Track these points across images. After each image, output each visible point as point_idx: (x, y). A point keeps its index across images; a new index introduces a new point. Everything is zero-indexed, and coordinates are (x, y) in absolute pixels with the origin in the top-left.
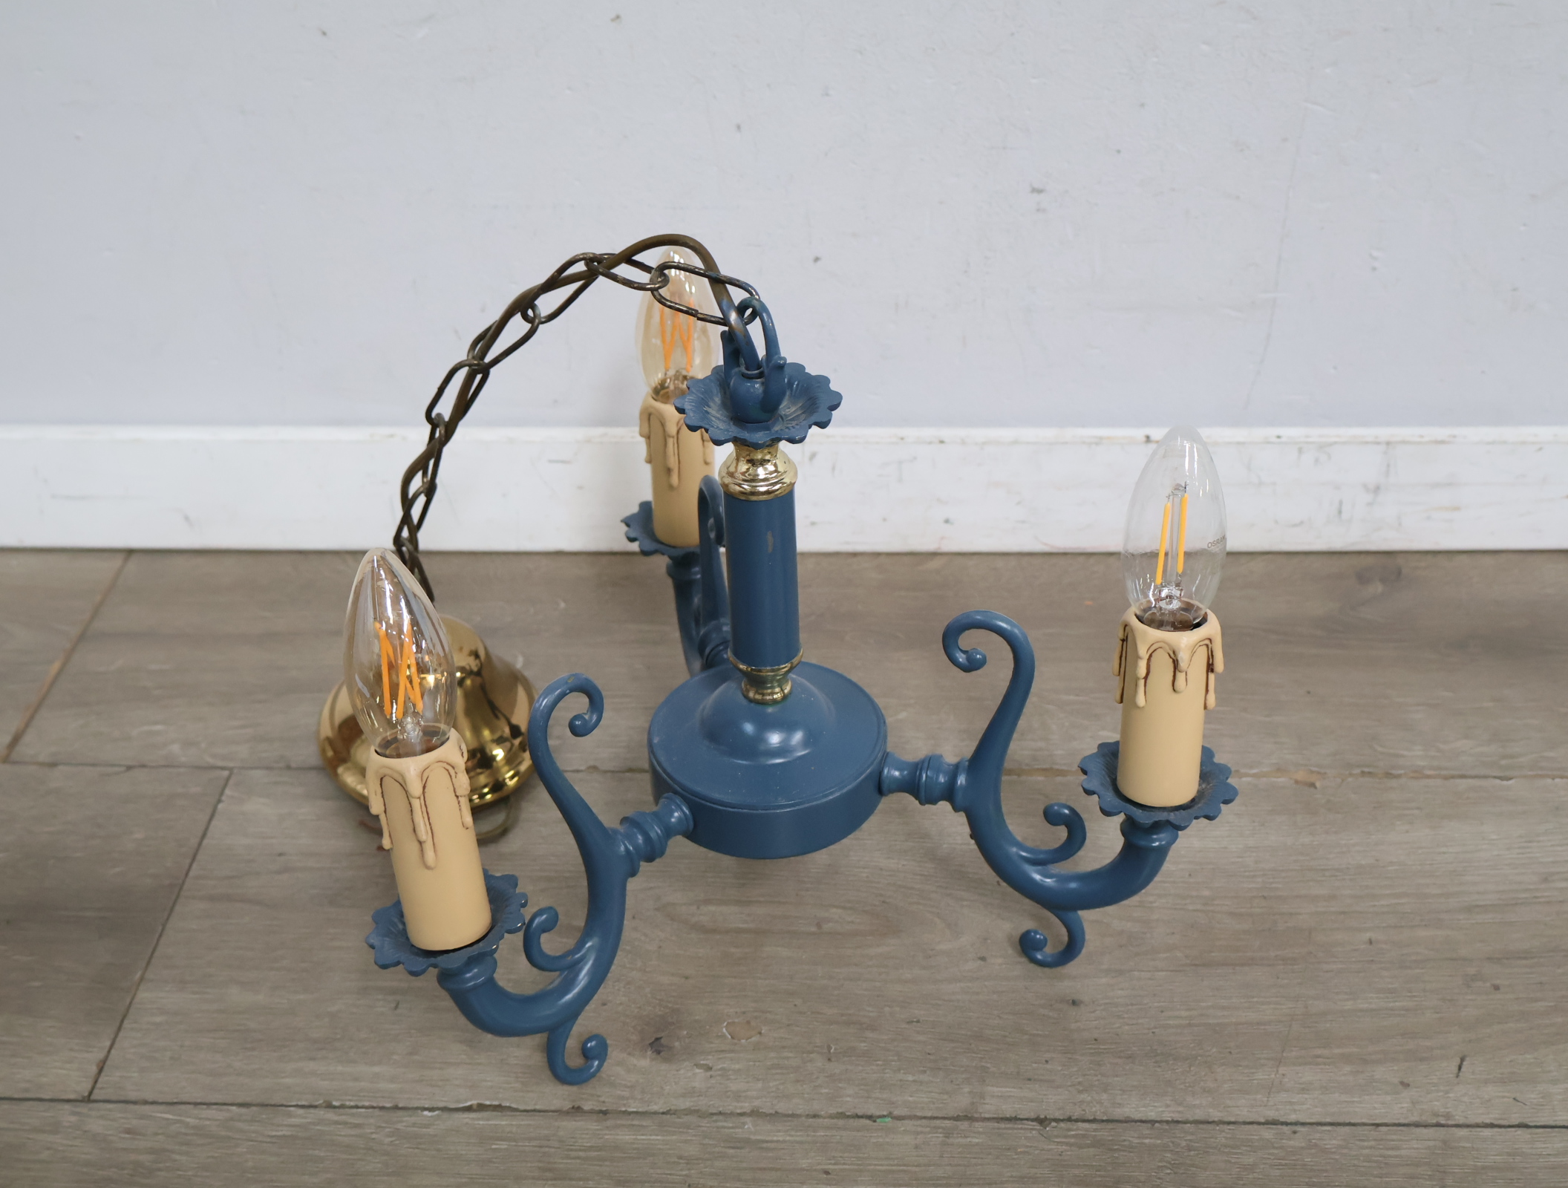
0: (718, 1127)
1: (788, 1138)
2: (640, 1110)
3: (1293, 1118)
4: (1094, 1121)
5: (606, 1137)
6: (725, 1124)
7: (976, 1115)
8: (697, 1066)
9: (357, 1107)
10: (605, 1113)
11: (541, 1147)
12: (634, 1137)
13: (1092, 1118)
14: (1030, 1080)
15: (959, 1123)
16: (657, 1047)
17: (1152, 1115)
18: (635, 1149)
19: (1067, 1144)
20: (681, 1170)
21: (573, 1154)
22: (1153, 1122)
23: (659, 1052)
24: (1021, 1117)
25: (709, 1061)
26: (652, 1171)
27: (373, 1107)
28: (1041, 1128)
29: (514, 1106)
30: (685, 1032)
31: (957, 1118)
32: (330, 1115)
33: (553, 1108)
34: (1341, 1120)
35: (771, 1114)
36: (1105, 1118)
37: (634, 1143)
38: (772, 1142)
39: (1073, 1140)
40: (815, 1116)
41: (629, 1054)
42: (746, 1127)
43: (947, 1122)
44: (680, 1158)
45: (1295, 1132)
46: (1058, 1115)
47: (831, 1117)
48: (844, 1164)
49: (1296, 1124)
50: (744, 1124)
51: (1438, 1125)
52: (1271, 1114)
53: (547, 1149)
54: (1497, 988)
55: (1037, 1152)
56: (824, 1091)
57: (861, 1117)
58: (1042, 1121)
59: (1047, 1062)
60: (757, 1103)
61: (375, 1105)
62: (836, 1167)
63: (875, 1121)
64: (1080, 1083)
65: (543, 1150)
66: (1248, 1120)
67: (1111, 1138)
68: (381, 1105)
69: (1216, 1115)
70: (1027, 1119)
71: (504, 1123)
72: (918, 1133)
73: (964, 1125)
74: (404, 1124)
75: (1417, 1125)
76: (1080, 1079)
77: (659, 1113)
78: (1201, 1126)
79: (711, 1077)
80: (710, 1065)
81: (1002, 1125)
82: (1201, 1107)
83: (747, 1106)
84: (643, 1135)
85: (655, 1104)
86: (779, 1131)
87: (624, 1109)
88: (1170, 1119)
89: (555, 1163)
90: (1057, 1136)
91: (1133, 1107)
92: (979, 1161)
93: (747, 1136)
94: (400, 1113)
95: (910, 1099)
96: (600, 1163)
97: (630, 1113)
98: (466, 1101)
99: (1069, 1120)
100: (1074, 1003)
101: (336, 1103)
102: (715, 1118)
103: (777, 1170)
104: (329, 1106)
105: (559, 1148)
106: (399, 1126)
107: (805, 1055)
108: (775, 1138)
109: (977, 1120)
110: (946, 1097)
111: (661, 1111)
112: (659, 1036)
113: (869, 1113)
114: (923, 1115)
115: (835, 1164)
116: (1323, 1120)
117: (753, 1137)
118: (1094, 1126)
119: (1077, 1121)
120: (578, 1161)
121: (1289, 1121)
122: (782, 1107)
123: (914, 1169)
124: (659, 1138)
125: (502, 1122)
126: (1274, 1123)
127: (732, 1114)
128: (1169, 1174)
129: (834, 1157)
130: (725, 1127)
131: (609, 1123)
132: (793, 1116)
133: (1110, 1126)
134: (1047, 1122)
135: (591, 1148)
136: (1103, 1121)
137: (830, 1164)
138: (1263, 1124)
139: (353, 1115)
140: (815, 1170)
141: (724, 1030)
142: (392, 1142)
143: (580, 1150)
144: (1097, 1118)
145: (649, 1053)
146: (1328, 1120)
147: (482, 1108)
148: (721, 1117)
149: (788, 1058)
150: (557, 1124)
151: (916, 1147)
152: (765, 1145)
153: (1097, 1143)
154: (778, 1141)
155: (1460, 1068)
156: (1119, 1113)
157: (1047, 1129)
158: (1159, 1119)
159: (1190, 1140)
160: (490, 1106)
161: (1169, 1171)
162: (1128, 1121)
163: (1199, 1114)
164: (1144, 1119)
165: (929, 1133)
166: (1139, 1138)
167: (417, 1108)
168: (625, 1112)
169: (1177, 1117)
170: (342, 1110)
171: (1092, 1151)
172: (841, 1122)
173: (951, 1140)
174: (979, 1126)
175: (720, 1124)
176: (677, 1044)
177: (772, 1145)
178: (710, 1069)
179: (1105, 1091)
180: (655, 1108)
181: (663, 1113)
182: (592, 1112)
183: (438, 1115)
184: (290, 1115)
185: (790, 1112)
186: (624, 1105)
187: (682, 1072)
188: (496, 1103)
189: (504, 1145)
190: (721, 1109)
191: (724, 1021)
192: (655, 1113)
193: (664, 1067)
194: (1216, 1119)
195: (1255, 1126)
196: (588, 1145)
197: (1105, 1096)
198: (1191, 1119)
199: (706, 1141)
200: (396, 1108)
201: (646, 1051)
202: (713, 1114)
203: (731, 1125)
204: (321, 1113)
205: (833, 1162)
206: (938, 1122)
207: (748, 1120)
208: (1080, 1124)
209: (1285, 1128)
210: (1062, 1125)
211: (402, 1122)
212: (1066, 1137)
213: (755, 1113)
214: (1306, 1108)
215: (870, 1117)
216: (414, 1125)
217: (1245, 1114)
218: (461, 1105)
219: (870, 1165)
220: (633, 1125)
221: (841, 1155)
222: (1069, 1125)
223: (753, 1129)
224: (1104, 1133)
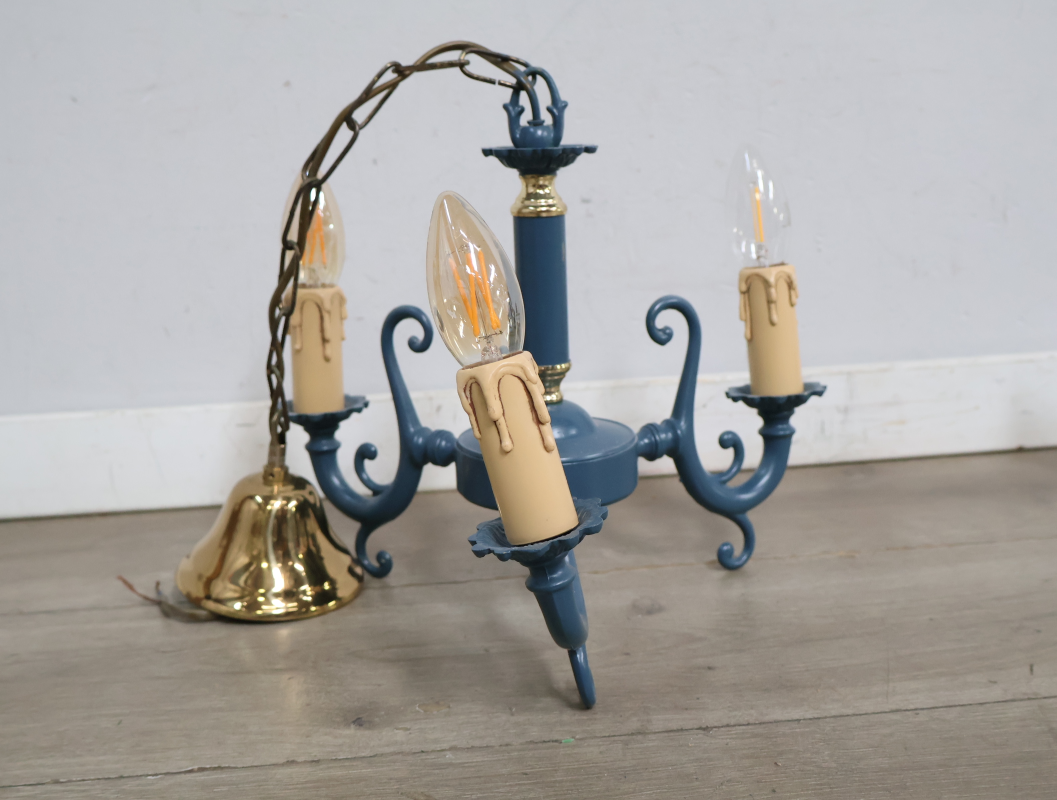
0: (421, 760)
1: (486, 759)
2: (349, 757)
3: (912, 707)
4: (748, 724)
5: (320, 774)
6: (428, 757)
7: (647, 731)
8: (397, 729)
9: (84, 780)
10: (318, 762)
11: (260, 786)
12: (347, 772)
13: (747, 723)
14: (687, 709)
15: (634, 737)
16: (359, 722)
17: (796, 717)
18: (348, 778)
19: (730, 739)
20: (393, 786)
21: (291, 787)
22: (798, 720)
23: (361, 725)
24: (687, 728)
25: (408, 725)
26: (366, 789)
27: (99, 779)
28: (706, 732)
29: (232, 765)
30: (383, 713)
31: (633, 734)
32: (58, 787)
33: (269, 763)
34: (951, 704)
35: (468, 748)
36: (757, 722)
37: (346, 776)
38: (472, 762)
39: (734, 736)
40: (507, 745)
41: (335, 728)
42: (447, 756)
43: (623, 737)
44: (391, 779)
45: (917, 714)
46: (716, 724)
47: (521, 744)
48: (540, 768)
49: (916, 709)
50: (445, 756)
51: (1029, 699)
52: (894, 707)
53: (266, 787)
54: (1039, 631)
55: (706, 745)
56: (512, 731)
57: (549, 742)
58: (706, 729)
59: (698, 699)
60: (454, 743)
61: (100, 777)
62: (533, 770)
63: (561, 743)
64: (729, 707)
65: (261, 787)
66: (876, 712)
67: (766, 732)
68: (106, 777)
69: (850, 712)
70: (692, 729)
71: (224, 776)
72: (600, 745)
73: (640, 737)
74: (128, 786)
75: (1013, 700)
76: (729, 705)
77: (367, 757)
78: (839, 718)
79: (410, 733)
80: (409, 727)
81: (672, 734)
82: (834, 709)
83: (445, 746)
84: (354, 770)
85: (363, 752)
86: (477, 756)
87: (334, 758)
88: (812, 717)
89: (275, 794)
90: (720, 735)
91: (778, 714)
92: (659, 754)
93: (449, 762)
94: (123, 780)
95: (588, 728)
96: (317, 789)
97: (340, 760)
98: (187, 767)
99: (728, 726)
100: (710, 668)
101: (62, 780)
102: (418, 755)
103: (480, 777)
104: (57, 782)
105: (277, 785)
106: (124, 787)
107: (491, 715)
108: (475, 760)
109: (649, 733)
110: (618, 724)
111: (368, 756)
112: (360, 716)
113: (555, 739)
114: (602, 736)
115: (531, 769)
116: (937, 705)
117: (453, 762)
118: (750, 727)
119: (734, 726)
120: (296, 790)
121: (909, 709)
122: (477, 743)
123: (602, 764)
124: (369, 770)
125: (223, 775)
126: (897, 711)
127: (433, 751)
128: (823, 745)
129: (529, 765)
130: (427, 759)
131: (321, 767)
132: (487, 747)
133: (764, 726)
134: (710, 729)
135: (306, 782)
136: (755, 724)
137: (528, 769)
138: (889, 712)
139: (79, 785)
140: (515, 774)
141: (417, 708)
142: (117, 797)
143: (297, 784)
144: (751, 722)
145: (352, 726)
146: (941, 705)
147: (202, 770)
148: (424, 754)
149: (476, 718)
150: (274, 772)
151: (601, 752)
152: (466, 765)
153: (755, 736)
154: (477, 762)
155: (1032, 670)
156: (767, 718)
157: (711, 732)
158: (802, 718)
159: (834, 727)
160: (210, 768)
161: (821, 744)
162: (777, 722)
163: (834, 713)
164: (790, 719)
165: (610, 744)
166: (791, 729)
167: (141, 776)
168: (336, 760)
169: (816, 716)
170: (69, 784)
171: (753, 740)
172: (531, 746)
173: (630, 746)
174: (651, 737)
175: (424, 757)
176: (377, 719)
177: (474, 764)
178: (409, 729)
179: (752, 709)
180: (363, 755)
181: (371, 757)
182: (305, 762)
183: (160, 778)
184: (18, 791)
185: (485, 745)
186: (335, 756)
187: (384, 733)
188: (216, 766)
189: (225, 789)
190: (423, 750)
191: (416, 704)
192: (364, 757)
193: (367, 732)
194: (849, 714)
195: (884, 714)
196: (305, 780)
197: (753, 712)
198: (828, 716)
199: (413, 768)
200: (122, 777)
201: (349, 725)
202: (415, 753)
203: (433, 757)
204: (49, 787)
205: (530, 768)
206: (616, 738)
207: (448, 753)
208: (737, 727)
209: (908, 713)
210: (723, 729)
211: (127, 784)
212: (728, 735)
213: (453, 749)
214: (921, 700)
215: (556, 741)
216: (138, 785)
217: (871, 709)
218: (183, 770)
219: (563, 766)
220: (345, 766)
221: (535, 763)
222: (728, 729)
223: (453, 757)
224: (759, 730)
